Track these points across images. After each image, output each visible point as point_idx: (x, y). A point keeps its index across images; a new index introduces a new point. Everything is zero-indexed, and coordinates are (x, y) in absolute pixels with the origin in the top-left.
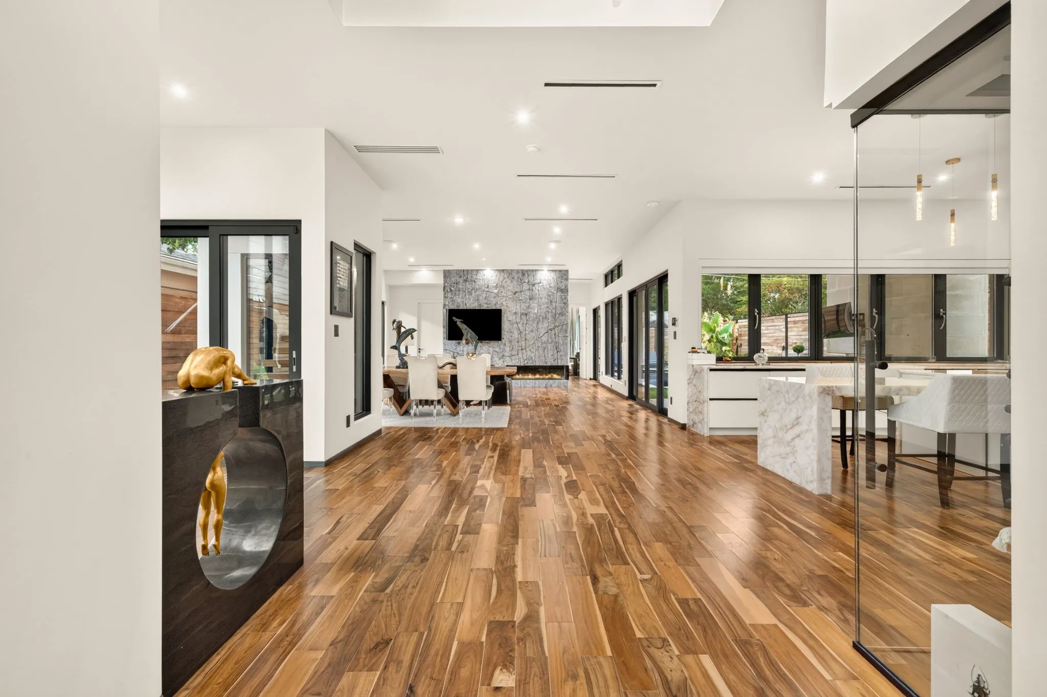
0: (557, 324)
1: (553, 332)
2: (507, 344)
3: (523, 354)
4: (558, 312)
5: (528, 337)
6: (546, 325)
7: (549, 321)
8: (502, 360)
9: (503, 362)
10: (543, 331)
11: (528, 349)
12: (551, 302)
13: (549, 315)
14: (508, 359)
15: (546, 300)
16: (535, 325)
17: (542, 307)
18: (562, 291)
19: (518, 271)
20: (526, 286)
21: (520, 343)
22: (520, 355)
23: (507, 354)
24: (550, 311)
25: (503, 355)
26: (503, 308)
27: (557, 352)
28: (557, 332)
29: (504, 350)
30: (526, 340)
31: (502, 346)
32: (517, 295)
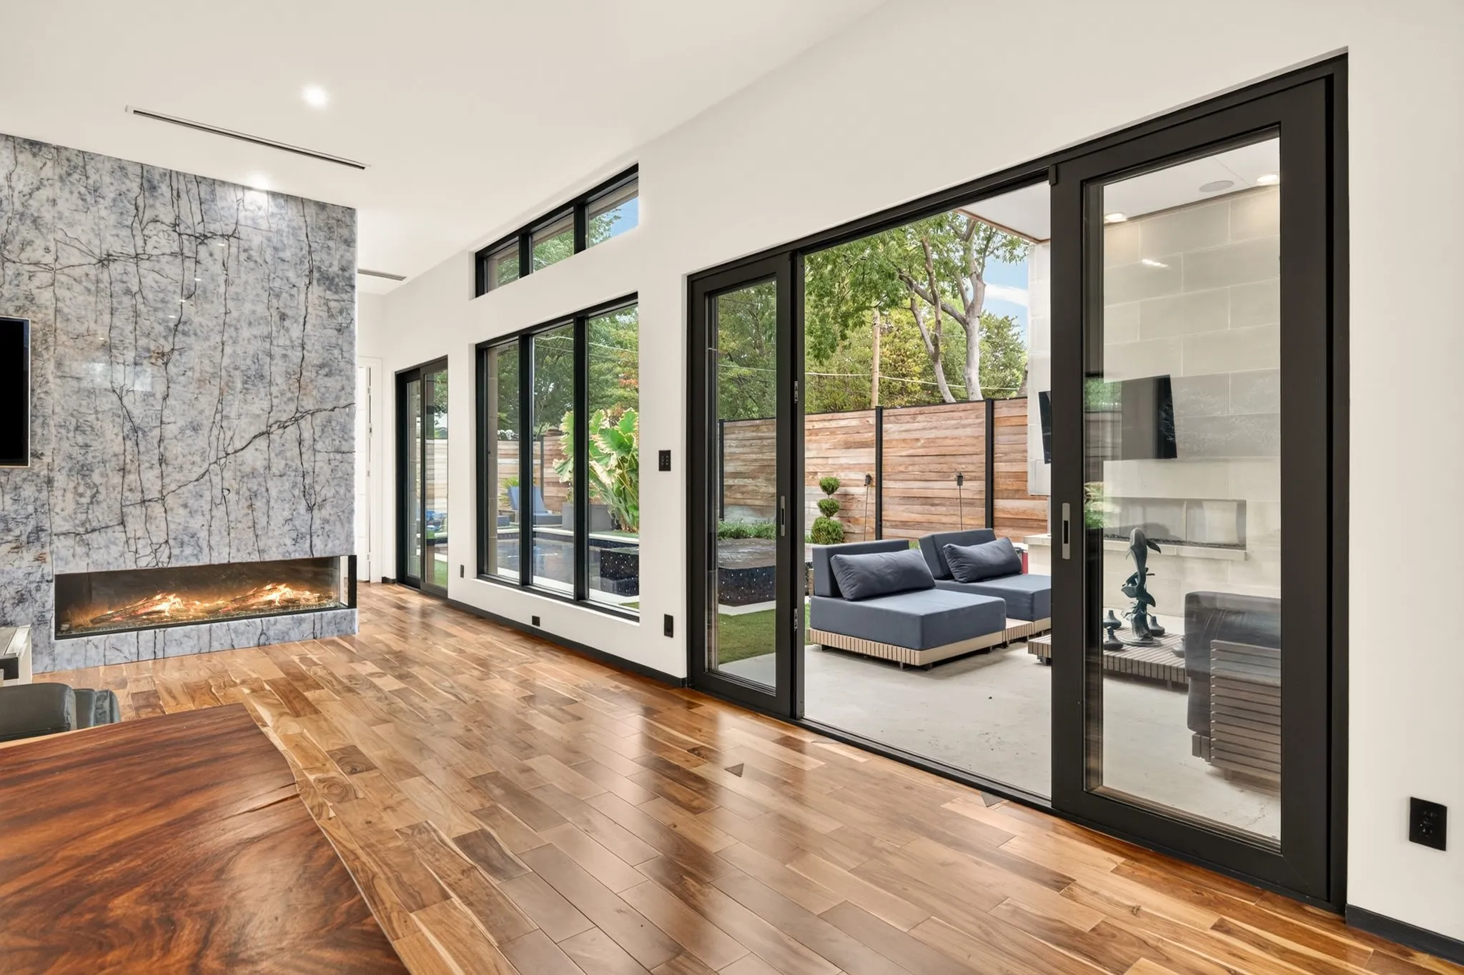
0: (309, 404)
1: (292, 431)
2: (60, 479)
3: (148, 518)
4: (313, 357)
5: (175, 450)
6: (258, 405)
7: (274, 390)
8: (28, 556)
9: (40, 559)
10: (244, 428)
11: (170, 500)
12: (283, 317)
13: (277, 370)
14: (63, 546)
15: (261, 309)
16: (207, 403)
17: (246, 333)
18: (328, 281)
19: (120, 167)
20: (162, 241)
21: (132, 478)
22: (135, 526)
23: (60, 524)
24: (277, 351)
25: (39, 529)
26: (35, 321)
27: (310, 508)
28: (307, 435)
29: (44, 508)
30: (162, 460)
31: (28, 491)
32: (116, 268)
